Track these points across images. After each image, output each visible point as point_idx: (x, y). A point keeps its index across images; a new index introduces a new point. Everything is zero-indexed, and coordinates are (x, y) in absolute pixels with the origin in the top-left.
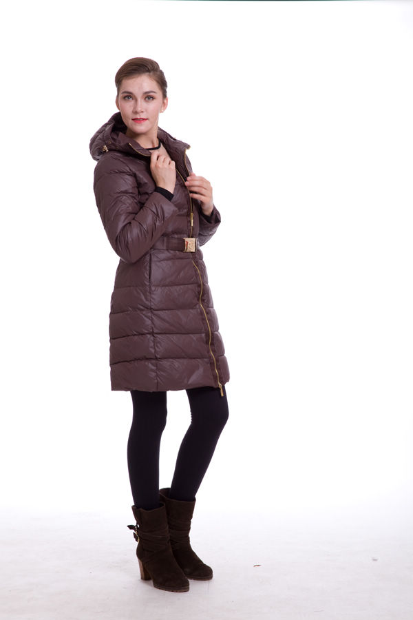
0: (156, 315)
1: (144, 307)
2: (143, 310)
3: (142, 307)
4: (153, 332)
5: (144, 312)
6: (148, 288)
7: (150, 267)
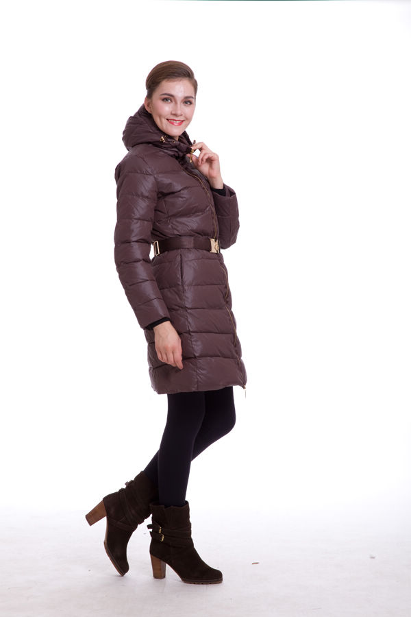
0: (190, 314)
1: (179, 306)
2: (177, 310)
3: (177, 308)
4: (189, 330)
5: (179, 312)
6: (181, 288)
7: (181, 268)
